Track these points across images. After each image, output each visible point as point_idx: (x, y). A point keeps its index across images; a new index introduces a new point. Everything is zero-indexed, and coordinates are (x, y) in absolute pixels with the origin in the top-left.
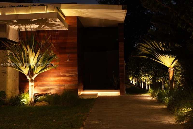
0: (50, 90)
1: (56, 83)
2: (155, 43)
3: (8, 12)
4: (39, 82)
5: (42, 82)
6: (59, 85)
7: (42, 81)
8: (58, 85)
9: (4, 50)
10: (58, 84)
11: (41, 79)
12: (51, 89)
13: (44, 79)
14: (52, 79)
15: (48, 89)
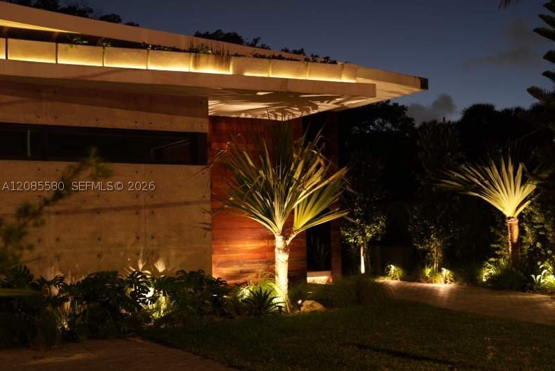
0: (246, 274)
1: (258, 255)
2: (472, 168)
3: (251, 69)
4: (220, 254)
5: (225, 254)
6: (265, 260)
7: (225, 252)
8: (263, 262)
9: (204, 166)
10: (262, 258)
11: (224, 246)
12: (248, 272)
13: (231, 246)
14: (250, 245)
15: (241, 272)
